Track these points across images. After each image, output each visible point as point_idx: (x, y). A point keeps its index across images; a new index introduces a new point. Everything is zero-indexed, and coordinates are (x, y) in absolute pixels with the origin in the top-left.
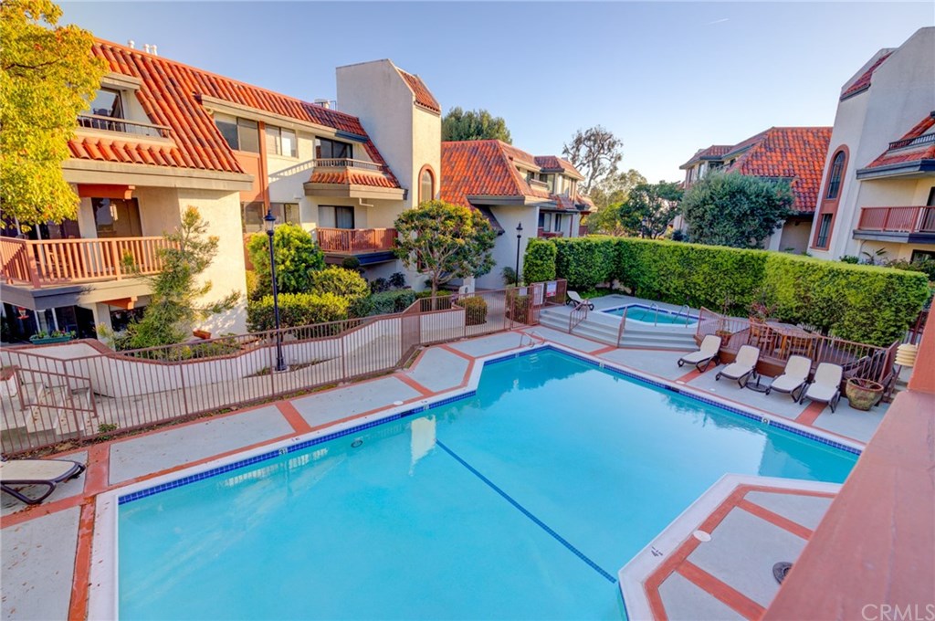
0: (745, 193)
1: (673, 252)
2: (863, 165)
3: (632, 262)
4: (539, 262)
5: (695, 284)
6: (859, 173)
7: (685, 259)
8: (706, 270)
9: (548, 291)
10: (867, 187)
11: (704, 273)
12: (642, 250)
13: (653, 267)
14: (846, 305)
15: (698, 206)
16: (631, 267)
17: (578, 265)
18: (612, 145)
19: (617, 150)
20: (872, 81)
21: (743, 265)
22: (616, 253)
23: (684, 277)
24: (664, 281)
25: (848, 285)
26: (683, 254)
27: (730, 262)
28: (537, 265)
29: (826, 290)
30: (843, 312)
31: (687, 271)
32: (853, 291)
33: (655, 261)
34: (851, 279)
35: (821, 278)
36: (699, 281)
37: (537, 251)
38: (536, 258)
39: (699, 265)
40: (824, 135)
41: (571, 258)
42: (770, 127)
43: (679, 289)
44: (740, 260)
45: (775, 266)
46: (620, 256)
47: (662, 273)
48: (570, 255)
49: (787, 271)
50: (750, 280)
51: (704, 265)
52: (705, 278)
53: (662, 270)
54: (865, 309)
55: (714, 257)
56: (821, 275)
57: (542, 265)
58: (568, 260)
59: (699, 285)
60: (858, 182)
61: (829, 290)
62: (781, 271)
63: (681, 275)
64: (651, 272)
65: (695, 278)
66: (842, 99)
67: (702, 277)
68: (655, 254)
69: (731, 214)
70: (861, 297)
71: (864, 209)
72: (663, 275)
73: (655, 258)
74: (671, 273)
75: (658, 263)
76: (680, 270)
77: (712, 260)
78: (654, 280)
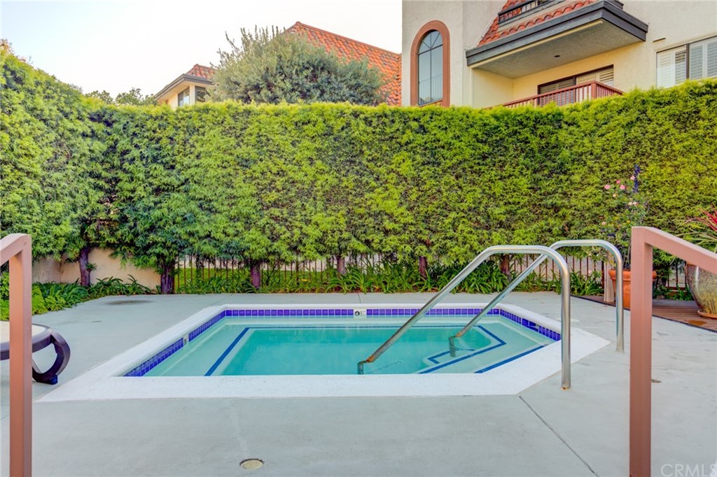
1: (299, 128)
2: (474, 44)
3: (162, 176)
5: (377, 215)
6: (470, 56)
7: (340, 145)
8: (406, 169)
10: (479, 78)
11: (401, 180)
13: (238, 181)
23: (344, 201)
24: (282, 221)
31: (349, 181)
33: (245, 163)
36: (390, 205)
39: (384, 158)
43: (332, 241)
47: (274, 196)
50: (524, 183)
51: (397, 158)
52: (405, 195)
53: (271, 187)
59: (390, 216)
60: (469, 70)
63: (333, 196)
64: (234, 199)
65: (376, 199)
67: (396, 192)
72: (275, 204)
73: (242, 151)
74: (300, 194)
75: (257, 168)
76: (332, 179)
77: (420, 139)
78: (248, 224)
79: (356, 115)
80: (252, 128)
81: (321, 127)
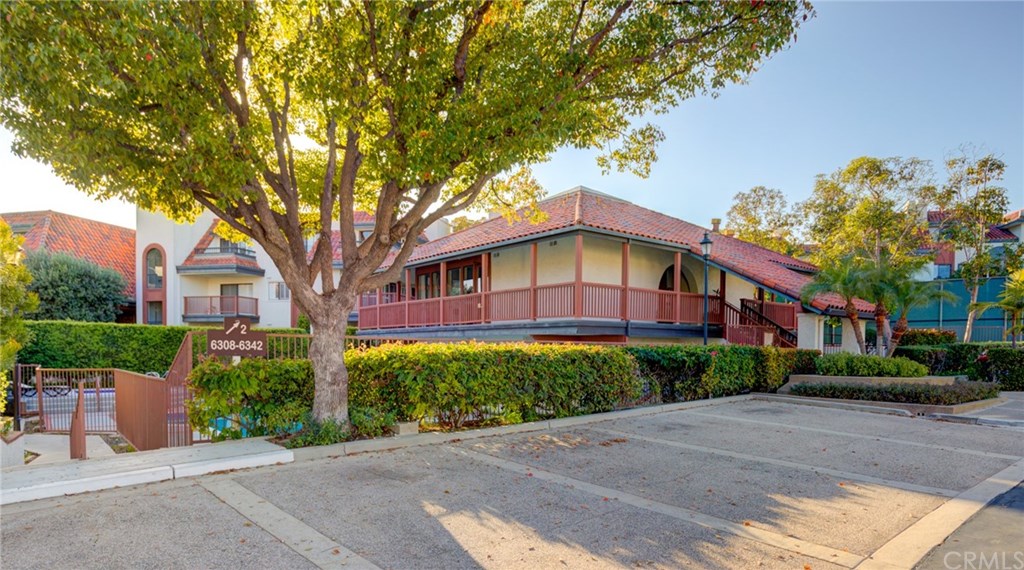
1: (92, 331)
2: (180, 262)
5: (124, 361)
6: (178, 269)
8: (134, 346)
10: (185, 280)
11: (133, 349)
13: (67, 349)
23: (111, 357)
26: (105, 333)
33: (70, 343)
36: (129, 358)
39: (127, 343)
47: (82, 355)
51: (132, 342)
52: (135, 355)
53: (81, 351)
55: (142, 333)
59: (130, 362)
60: (179, 277)
63: (106, 355)
64: (65, 356)
65: (123, 356)
67: (132, 354)
68: (67, 335)
71: (186, 298)
72: (83, 357)
73: (69, 339)
74: (93, 354)
75: (75, 345)
76: (106, 349)
77: (141, 336)
79: (115, 327)
80: (73, 331)
81: (101, 332)
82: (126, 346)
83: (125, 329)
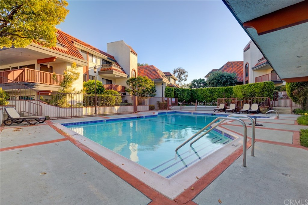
0: (224, 76)
1: (207, 90)
2: (253, 66)
3: (196, 95)
4: (169, 93)
5: (214, 98)
6: (252, 69)
7: (211, 92)
8: (217, 94)
9: (173, 101)
10: (255, 72)
11: (217, 95)
12: (198, 91)
14: (255, 93)
15: (212, 81)
16: (196, 96)
17: (180, 95)
18: (184, 73)
19: (186, 74)
20: (250, 46)
21: (227, 90)
22: (191, 93)
23: (211, 97)
24: (206, 99)
25: (255, 87)
26: (210, 90)
27: (223, 90)
28: (169, 94)
29: (250, 90)
30: (255, 95)
31: (212, 95)
32: (256, 88)
33: (202, 94)
34: (255, 85)
35: (248, 88)
36: (215, 97)
37: (168, 90)
38: (168, 92)
39: (215, 93)
40: (241, 63)
41: (178, 93)
42: (227, 62)
43: (210, 101)
44: (226, 89)
45: (236, 88)
46: (192, 94)
48: (178, 92)
49: (239, 89)
51: (216, 92)
52: (217, 96)
54: (261, 92)
55: (219, 90)
56: (248, 87)
57: (170, 93)
58: (177, 93)
60: (253, 71)
61: (251, 90)
62: (237, 89)
63: (210, 96)
64: (201, 97)
65: (214, 97)
66: (244, 51)
67: (216, 96)
68: (202, 92)
69: (221, 82)
70: (259, 89)
71: (256, 78)
72: (205, 97)
73: (202, 93)
74: (207, 96)
75: (203, 94)
76: (210, 95)
77: (218, 91)
78: (203, 99)
82: (215, 94)
83: (214, 89)
